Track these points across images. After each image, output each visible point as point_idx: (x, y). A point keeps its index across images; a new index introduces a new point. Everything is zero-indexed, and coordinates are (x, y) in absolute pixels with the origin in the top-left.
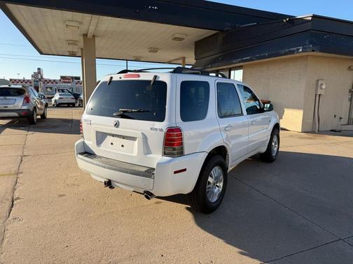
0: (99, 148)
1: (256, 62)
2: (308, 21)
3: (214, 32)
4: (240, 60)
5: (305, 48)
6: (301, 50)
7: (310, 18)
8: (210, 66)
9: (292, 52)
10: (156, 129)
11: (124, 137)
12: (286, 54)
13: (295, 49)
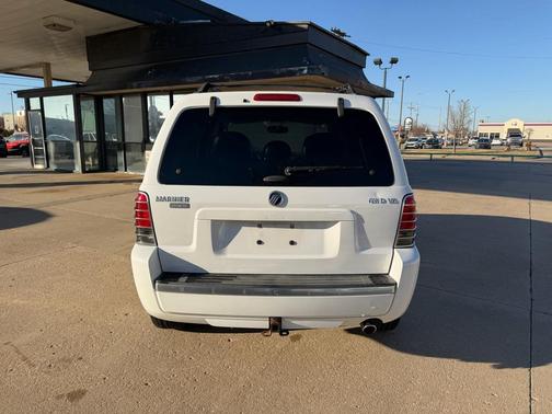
0: (222, 257)
1: (230, 83)
2: (303, 30)
3: (135, 24)
4: (200, 78)
5: (313, 69)
6: (305, 71)
7: (306, 26)
8: (135, 84)
9: (292, 74)
10: (384, 201)
11: (292, 225)
12: (282, 75)
13: (297, 69)
